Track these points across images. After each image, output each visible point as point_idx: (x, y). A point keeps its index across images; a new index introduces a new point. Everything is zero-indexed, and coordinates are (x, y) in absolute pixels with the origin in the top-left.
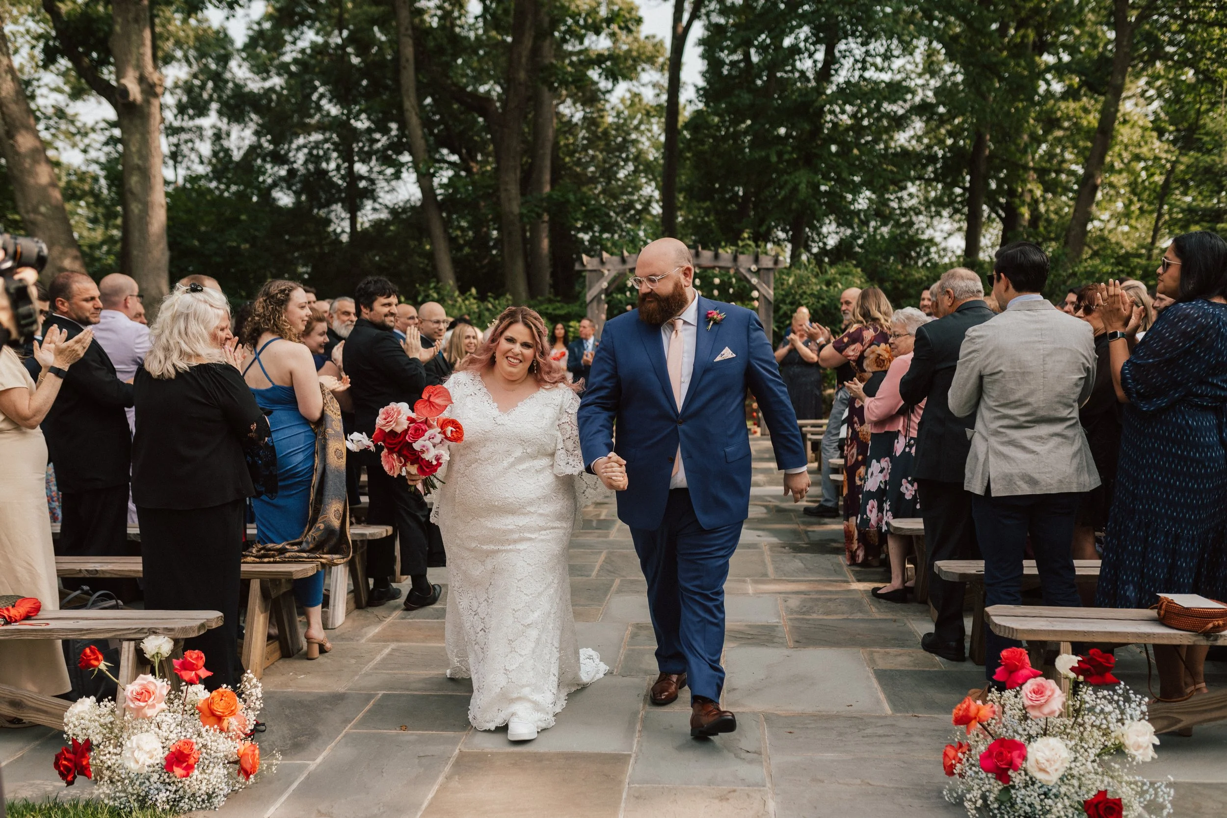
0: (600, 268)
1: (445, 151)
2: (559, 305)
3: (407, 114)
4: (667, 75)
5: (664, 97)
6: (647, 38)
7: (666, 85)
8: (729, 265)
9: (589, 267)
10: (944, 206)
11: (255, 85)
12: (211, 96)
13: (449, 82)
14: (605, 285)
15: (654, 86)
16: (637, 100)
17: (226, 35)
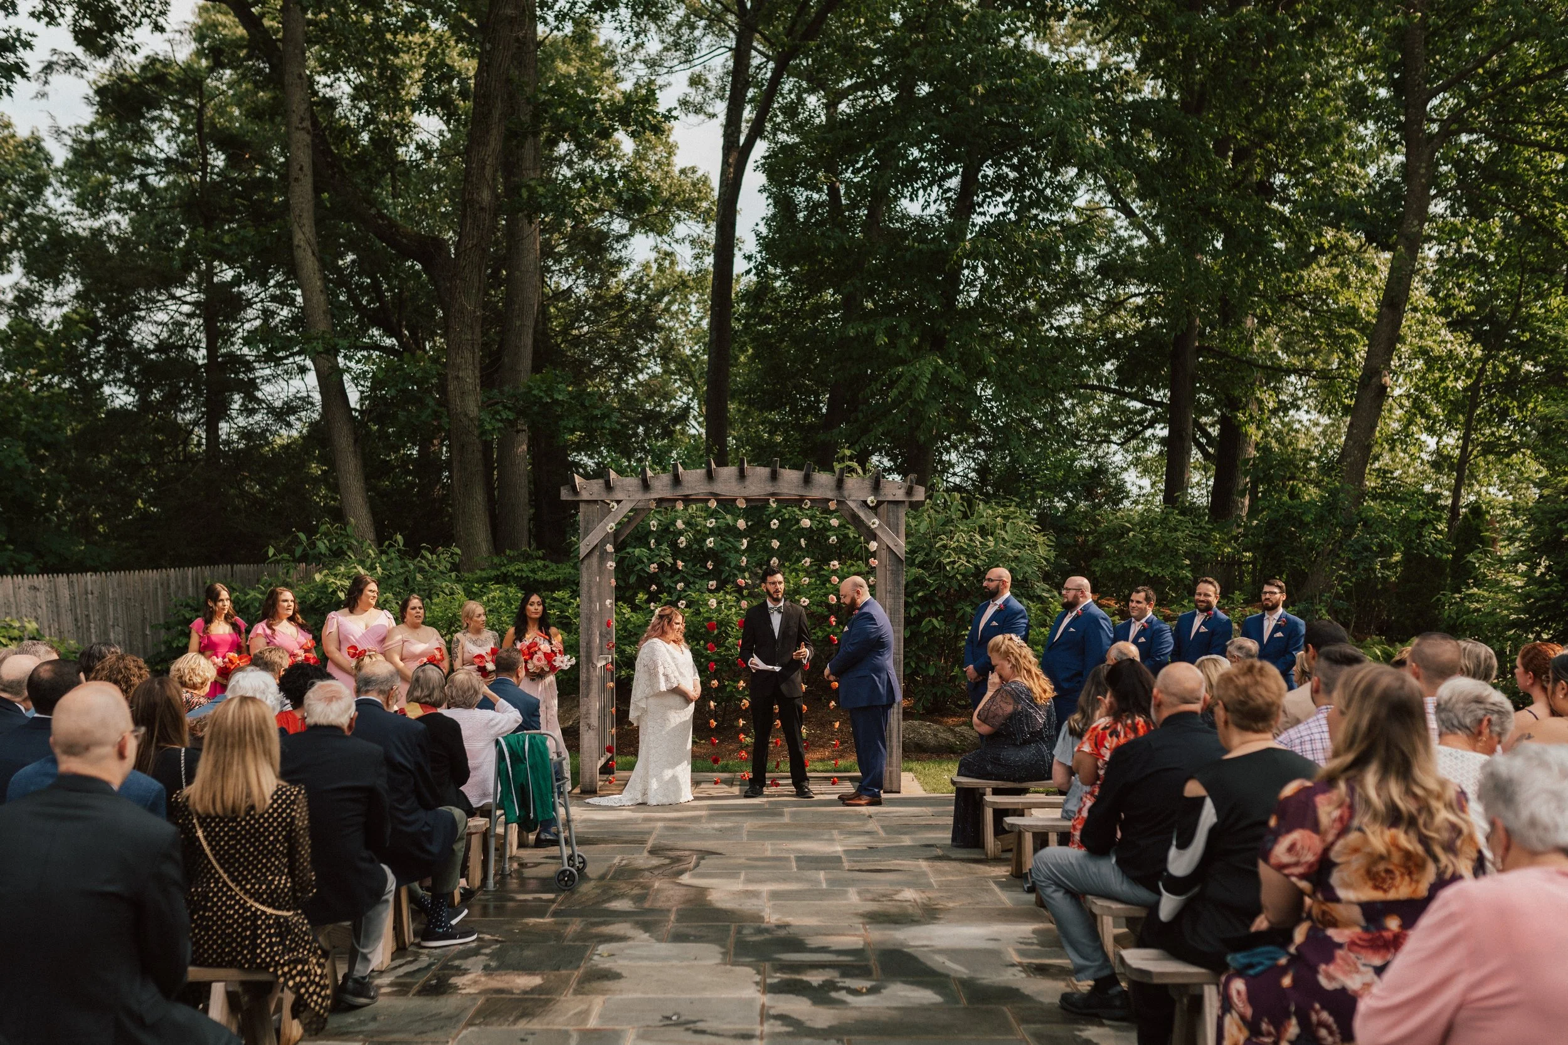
0: (604, 497)
1: (375, 332)
2: (540, 563)
3: (299, 254)
4: (713, 227)
5: (709, 261)
6: (683, 172)
7: (712, 242)
8: (829, 495)
9: (585, 496)
10: (1114, 427)
11: (82, 225)
12: (13, 240)
13: (373, 211)
14: (610, 527)
15: (693, 242)
16: (667, 263)
17: (40, 149)
